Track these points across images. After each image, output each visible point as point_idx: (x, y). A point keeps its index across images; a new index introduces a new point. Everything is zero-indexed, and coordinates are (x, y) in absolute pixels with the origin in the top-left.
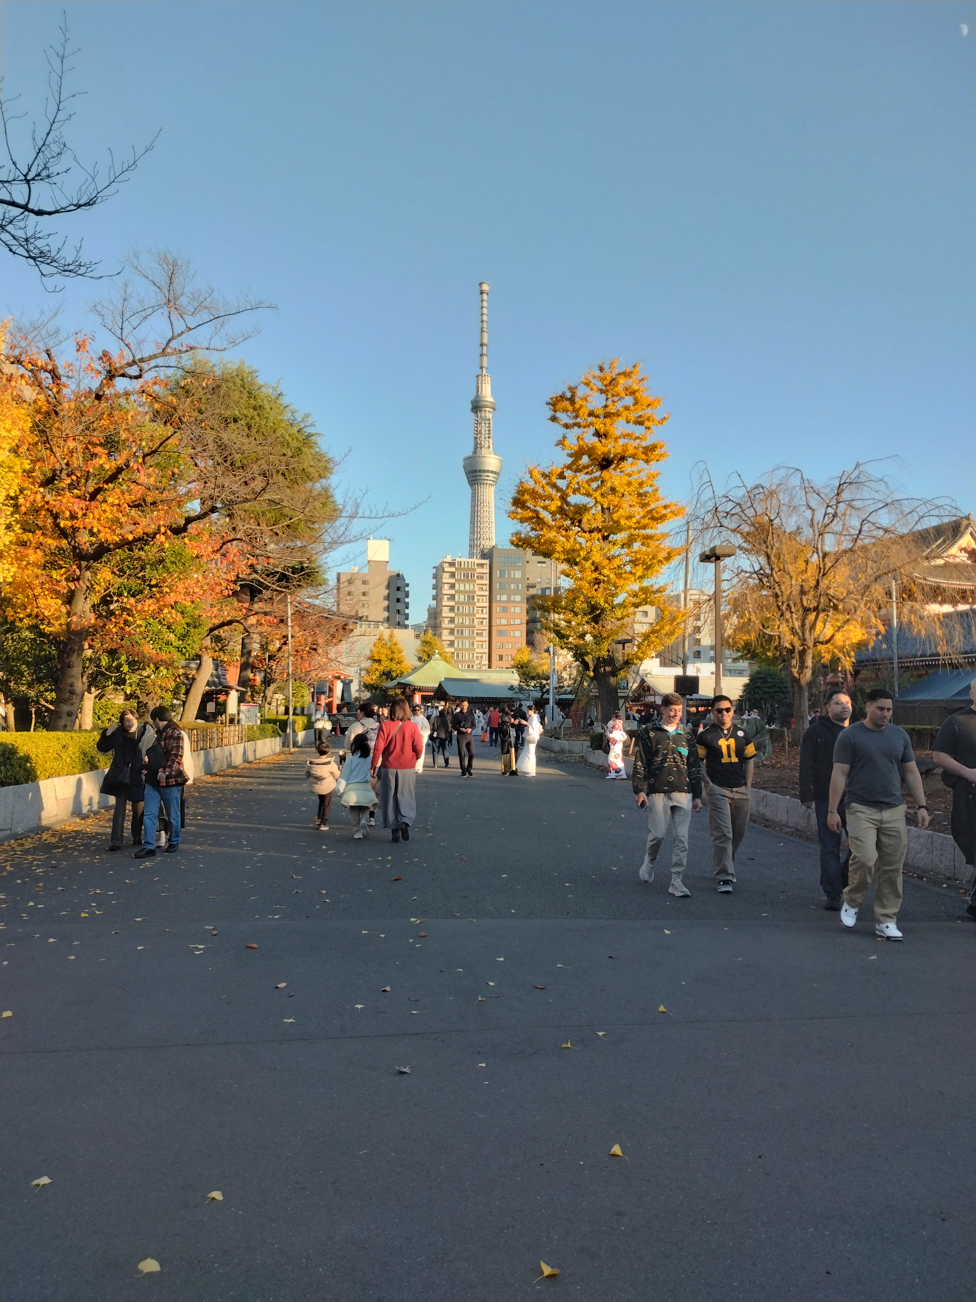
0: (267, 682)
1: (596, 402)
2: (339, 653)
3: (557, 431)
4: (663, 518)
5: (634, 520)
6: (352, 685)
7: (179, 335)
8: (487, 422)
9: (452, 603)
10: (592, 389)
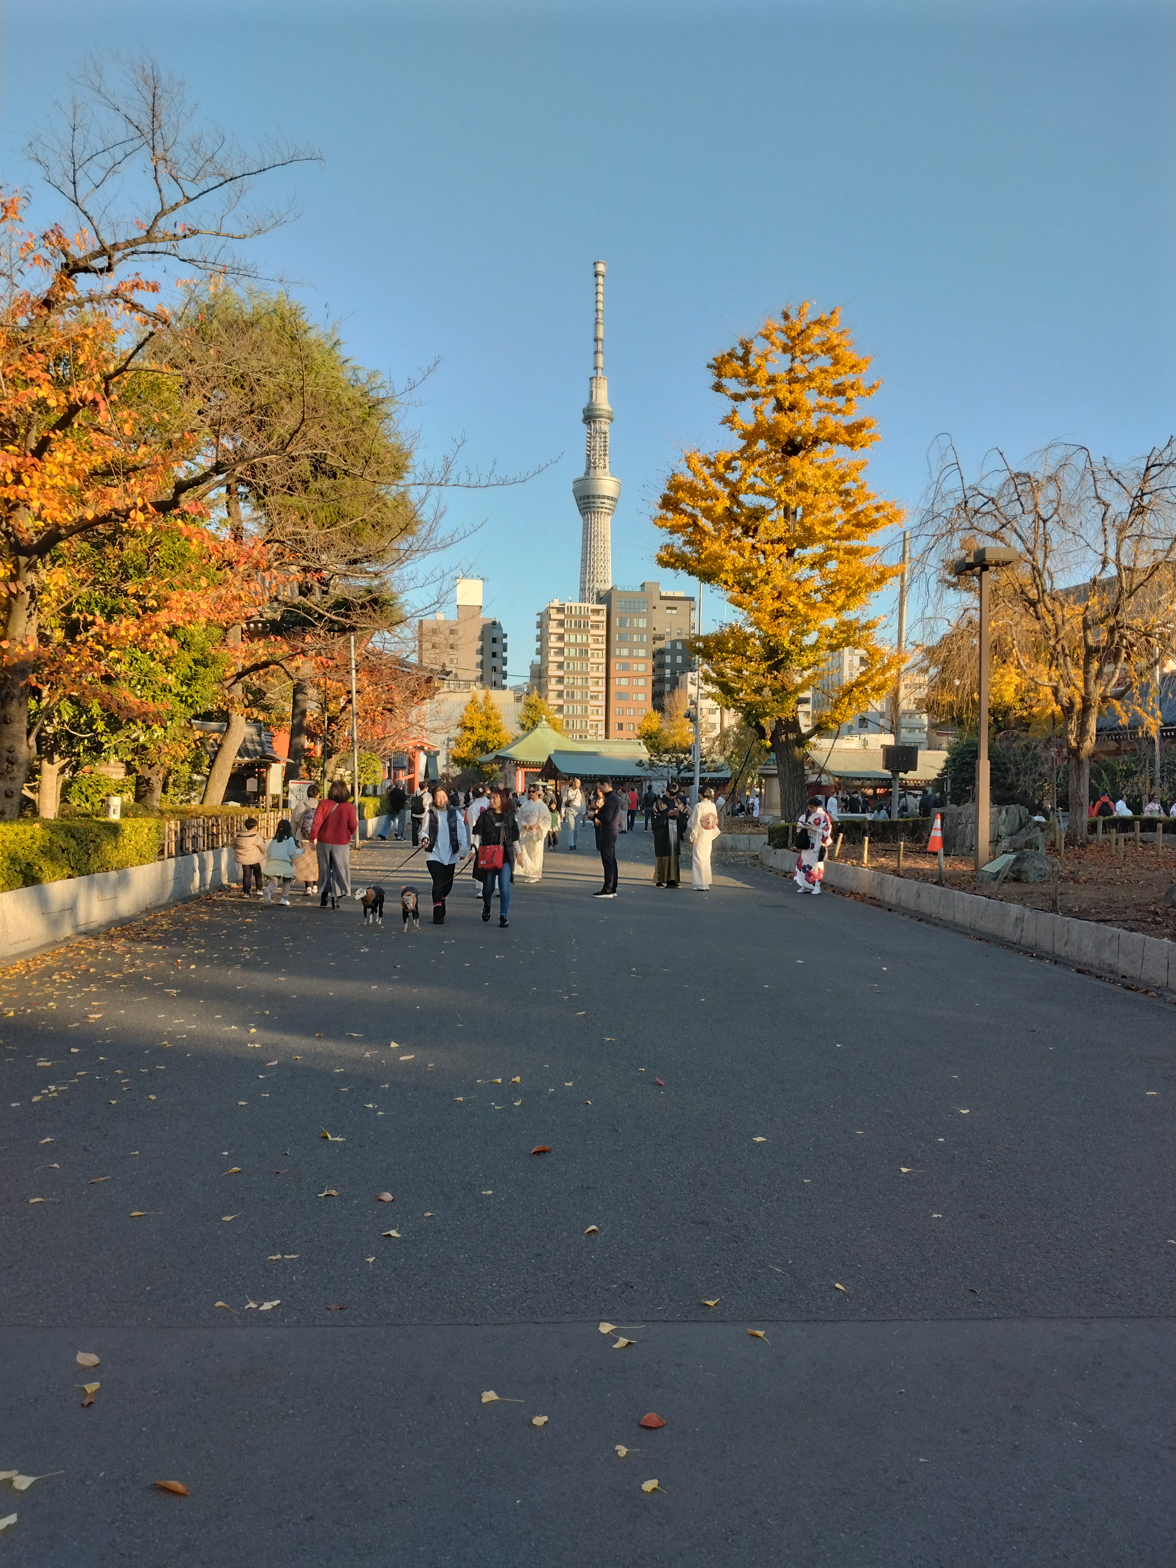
0: (328, 753)
1: (778, 364)
2: (422, 716)
3: (723, 404)
4: (872, 524)
5: (835, 526)
6: (438, 757)
7: (173, 209)
8: (603, 436)
9: (561, 659)
10: (773, 344)
